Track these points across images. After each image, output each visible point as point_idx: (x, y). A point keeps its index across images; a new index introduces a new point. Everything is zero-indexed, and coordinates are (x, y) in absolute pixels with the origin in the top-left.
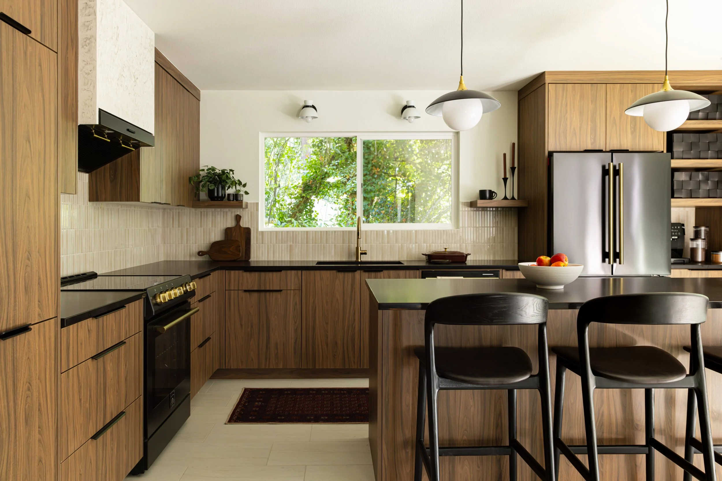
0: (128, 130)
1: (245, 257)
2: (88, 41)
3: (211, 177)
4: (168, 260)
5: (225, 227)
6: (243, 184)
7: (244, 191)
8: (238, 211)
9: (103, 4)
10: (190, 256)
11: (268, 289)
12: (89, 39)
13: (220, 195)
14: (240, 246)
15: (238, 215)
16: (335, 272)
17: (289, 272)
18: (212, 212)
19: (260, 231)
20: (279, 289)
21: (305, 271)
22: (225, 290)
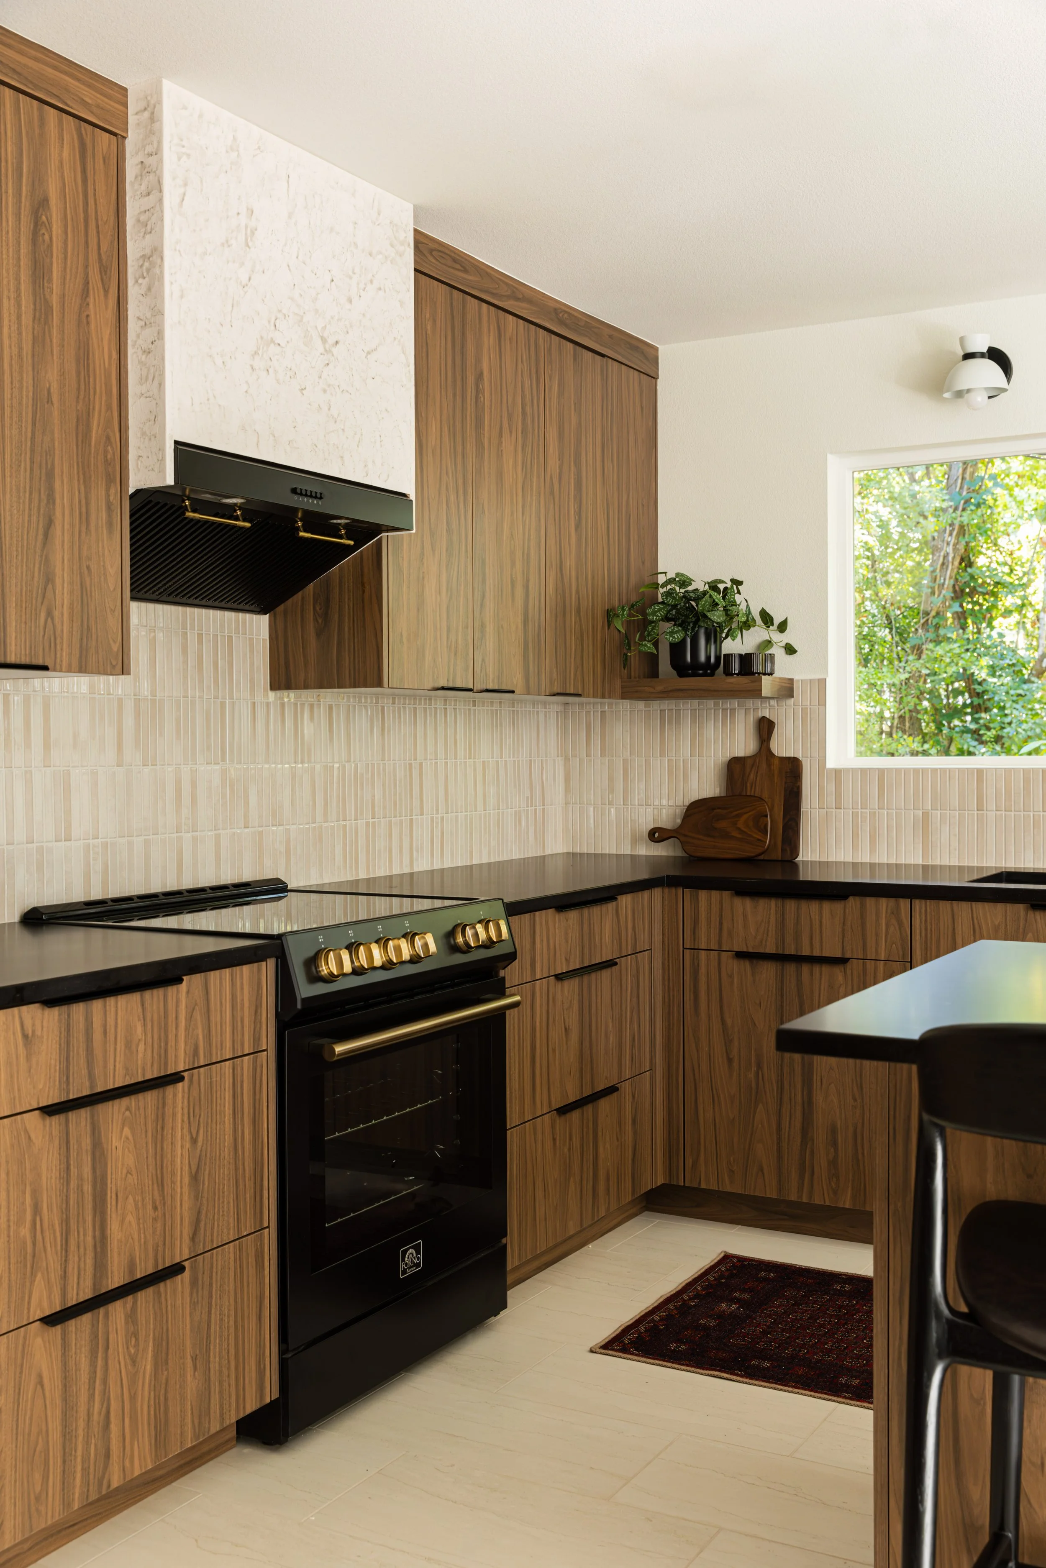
0: (294, 491)
1: (783, 850)
2: (147, 264)
3: (674, 607)
4: (575, 851)
5: (728, 756)
6: (777, 622)
7: (783, 644)
8: (766, 708)
9: (188, 156)
10: (634, 841)
11: (806, 952)
12: (149, 258)
13: (702, 658)
14: (766, 816)
15: (764, 718)
16: (1021, 908)
17: (870, 902)
18: (693, 711)
19: (831, 770)
20: (840, 956)
21: (923, 901)
22: (684, 948)
